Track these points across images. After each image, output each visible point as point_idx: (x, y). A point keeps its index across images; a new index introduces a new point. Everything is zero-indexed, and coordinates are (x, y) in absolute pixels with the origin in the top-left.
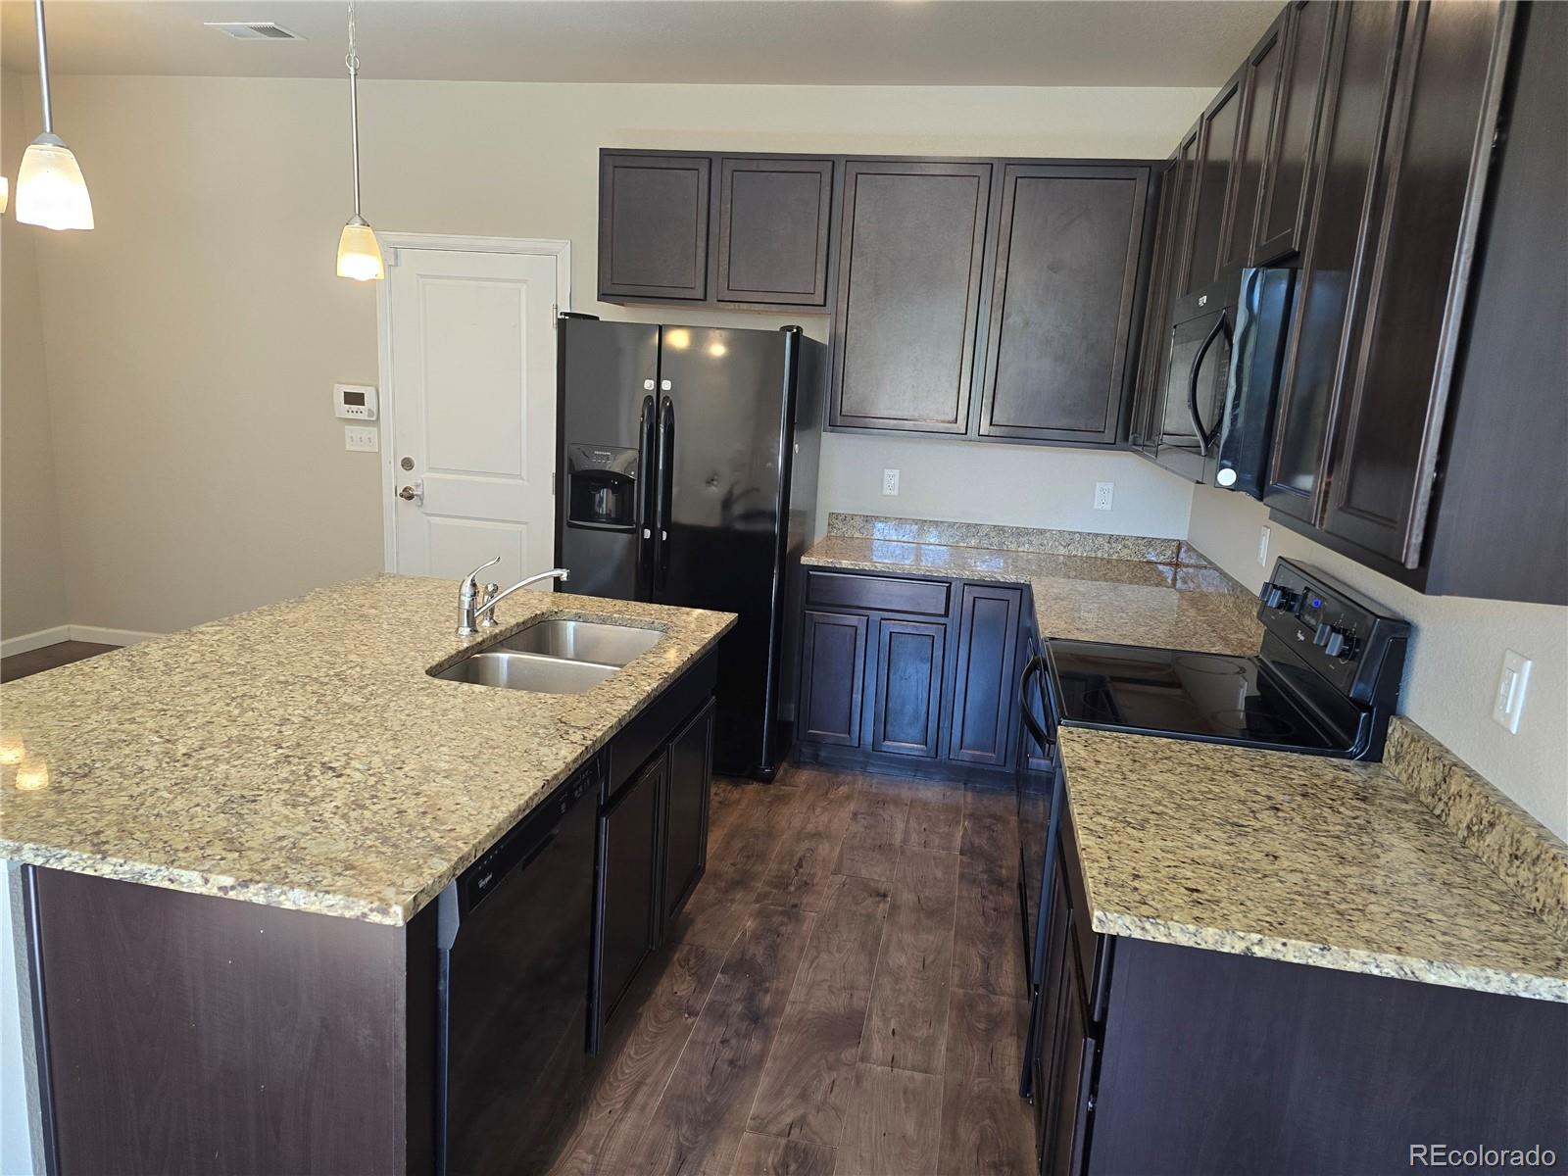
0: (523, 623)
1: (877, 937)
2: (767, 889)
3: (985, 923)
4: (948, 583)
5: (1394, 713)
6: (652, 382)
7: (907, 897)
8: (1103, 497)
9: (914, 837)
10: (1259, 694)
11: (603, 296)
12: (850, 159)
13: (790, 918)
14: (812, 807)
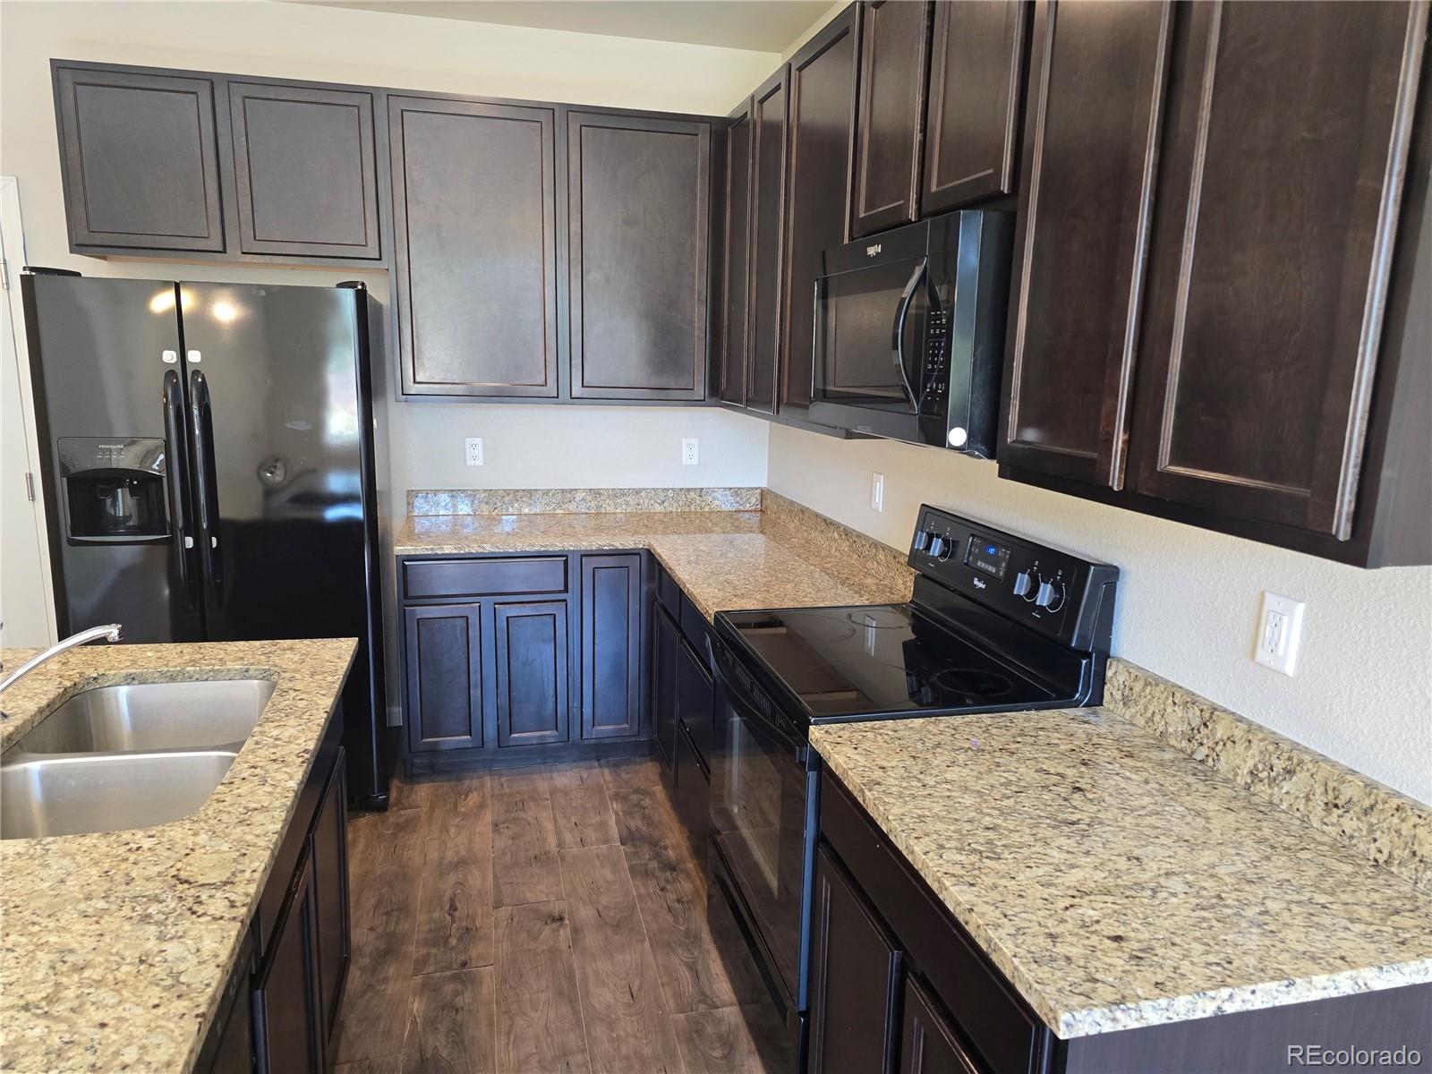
1: (571, 977)
2: (423, 951)
3: (675, 921)
4: (564, 556)
5: (1109, 657)
6: (173, 353)
7: (586, 913)
8: (690, 453)
9: (568, 837)
10: (914, 637)
11: (78, 247)
12: (391, 94)
13: (463, 982)
14: (445, 828)
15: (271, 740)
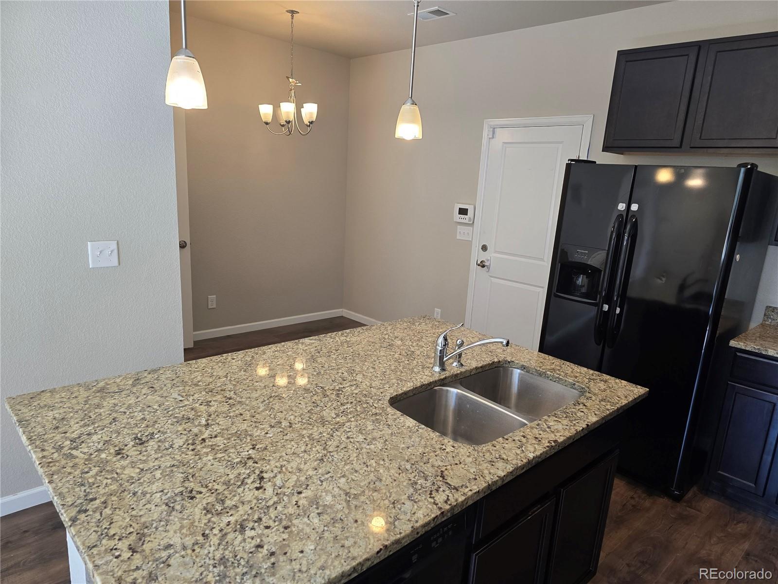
0: (481, 367)
6: (624, 205)
11: (606, 148)
14: (709, 535)
15: (546, 426)
